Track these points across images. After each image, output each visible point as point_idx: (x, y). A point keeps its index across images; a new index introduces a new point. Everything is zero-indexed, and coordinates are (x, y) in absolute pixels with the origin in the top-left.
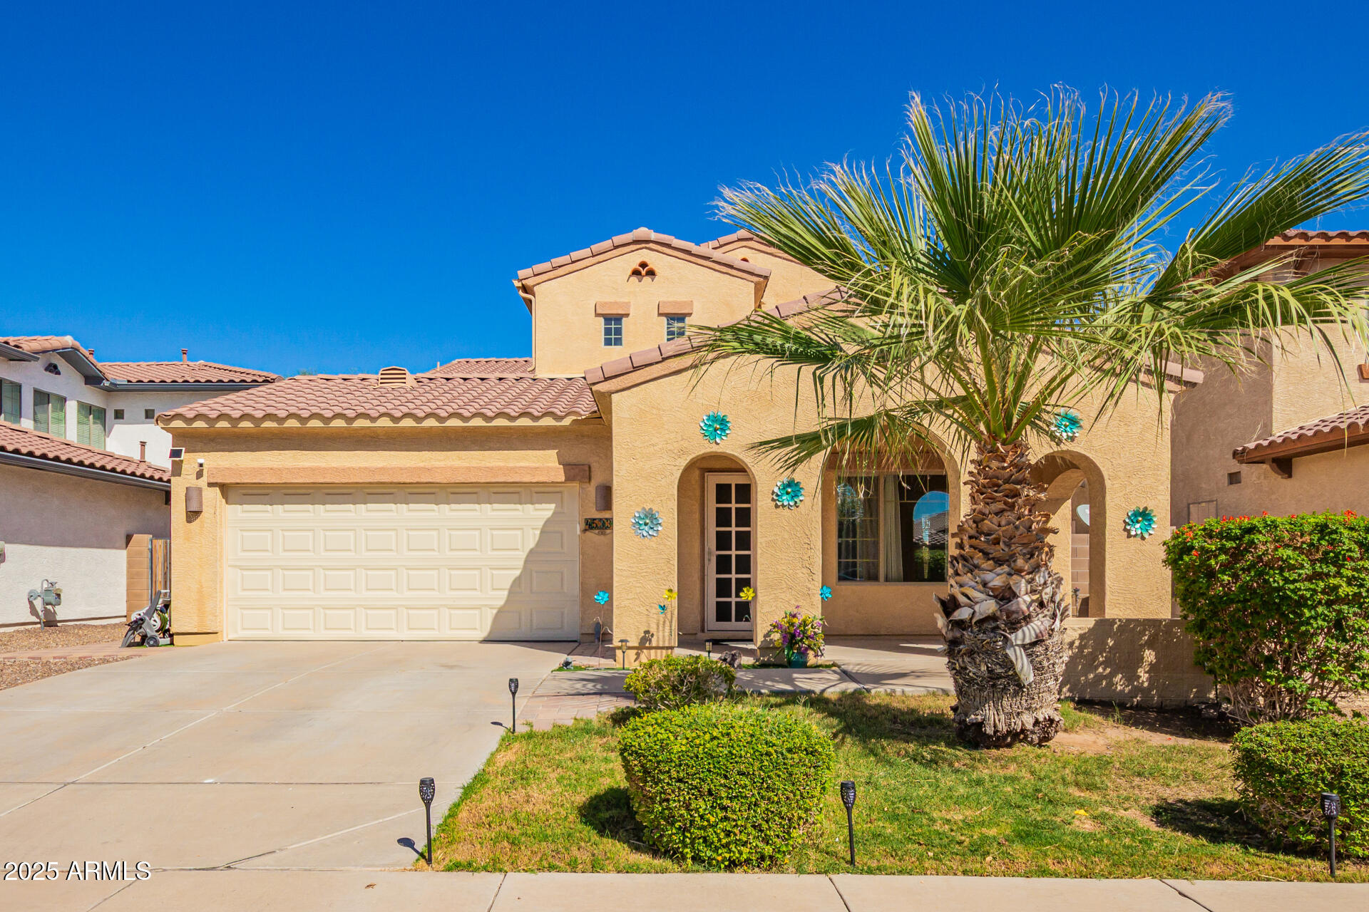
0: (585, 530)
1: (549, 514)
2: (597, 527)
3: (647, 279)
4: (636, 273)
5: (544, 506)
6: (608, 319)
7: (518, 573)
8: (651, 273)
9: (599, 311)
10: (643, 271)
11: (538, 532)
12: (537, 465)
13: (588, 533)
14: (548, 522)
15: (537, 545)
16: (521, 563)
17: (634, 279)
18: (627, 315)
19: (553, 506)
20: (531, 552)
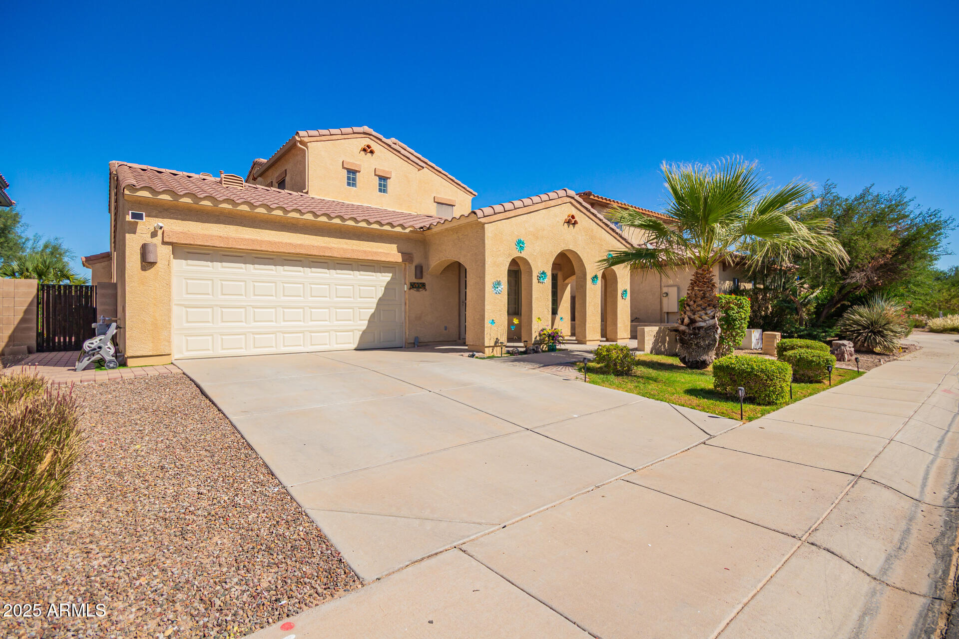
0: (410, 289)
1: (389, 279)
2: (416, 287)
3: (369, 155)
4: (364, 150)
5: (387, 274)
6: (350, 171)
7: (373, 311)
8: (372, 152)
9: (345, 166)
10: (368, 150)
11: (383, 289)
12: (388, 252)
13: (412, 290)
14: (388, 283)
15: (383, 295)
16: (375, 306)
17: (363, 153)
18: (359, 172)
19: (391, 275)
20: (380, 299)
